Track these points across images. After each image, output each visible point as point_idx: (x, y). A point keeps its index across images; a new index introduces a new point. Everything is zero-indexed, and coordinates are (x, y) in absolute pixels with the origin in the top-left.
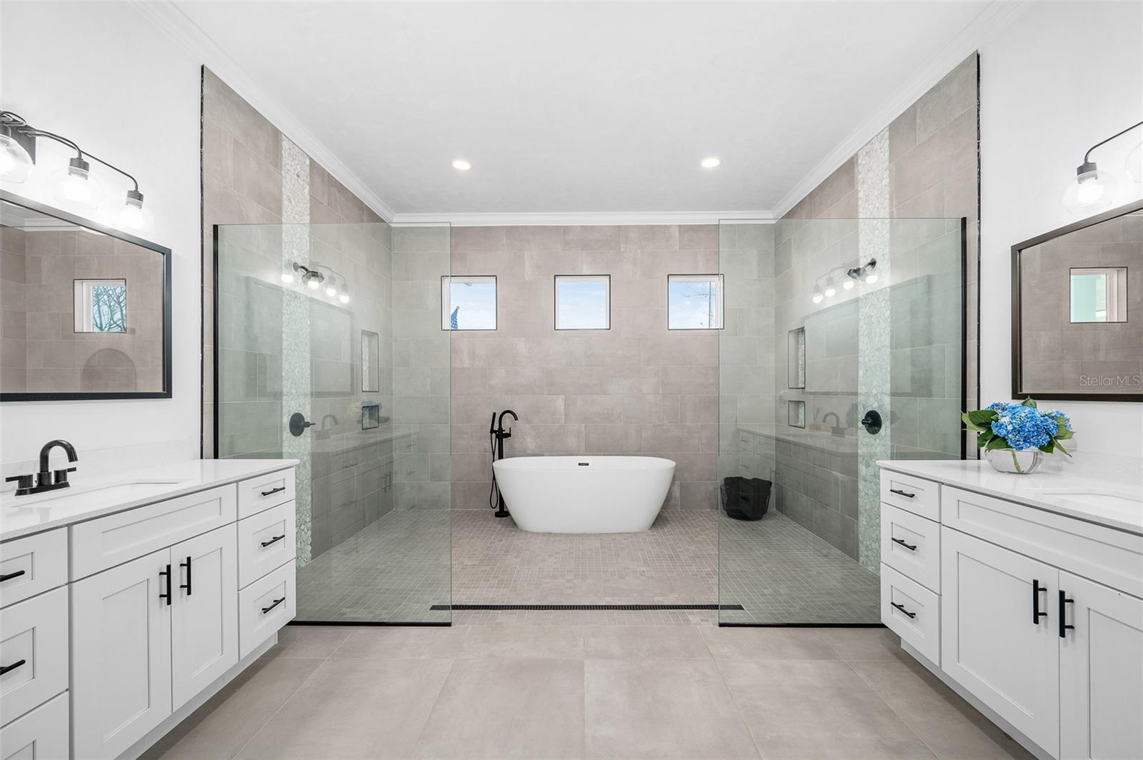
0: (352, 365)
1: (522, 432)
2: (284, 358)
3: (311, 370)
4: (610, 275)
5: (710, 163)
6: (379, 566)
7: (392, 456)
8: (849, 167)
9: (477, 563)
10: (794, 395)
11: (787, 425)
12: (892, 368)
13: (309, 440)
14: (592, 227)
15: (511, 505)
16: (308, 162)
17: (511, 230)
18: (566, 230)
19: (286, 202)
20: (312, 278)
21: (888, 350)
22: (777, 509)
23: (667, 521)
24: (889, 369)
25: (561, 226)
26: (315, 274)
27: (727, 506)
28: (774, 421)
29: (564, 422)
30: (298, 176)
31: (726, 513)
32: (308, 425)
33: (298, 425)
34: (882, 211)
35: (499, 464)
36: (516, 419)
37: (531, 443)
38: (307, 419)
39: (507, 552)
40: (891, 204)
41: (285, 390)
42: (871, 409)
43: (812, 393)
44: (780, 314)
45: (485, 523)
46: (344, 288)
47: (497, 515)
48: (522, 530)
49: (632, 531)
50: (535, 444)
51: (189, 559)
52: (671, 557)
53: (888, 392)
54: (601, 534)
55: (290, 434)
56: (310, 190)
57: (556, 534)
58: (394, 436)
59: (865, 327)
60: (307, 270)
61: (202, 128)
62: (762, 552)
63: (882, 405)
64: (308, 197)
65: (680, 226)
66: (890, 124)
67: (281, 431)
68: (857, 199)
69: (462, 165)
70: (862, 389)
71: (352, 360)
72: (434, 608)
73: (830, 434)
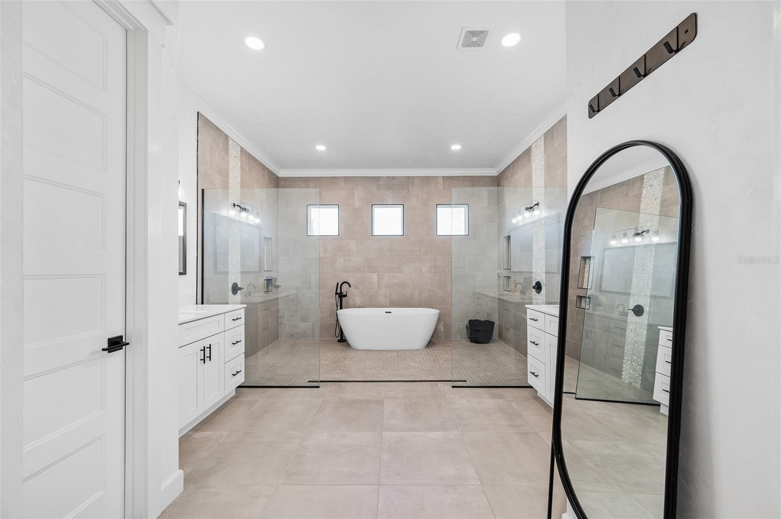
0: (260, 256)
1: (353, 294)
2: (229, 254)
3: (241, 260)
4: (403, 205)
5: (456, 147)
6: (277, 365)
7: (278, 308)
8: (528, 152)
9: (329, 363)
10: (506, 273)
11: (503, 290)
12: (546, 259)
13: (240, 297)
14: (394, 177)
15: (348, 334)
16: (240, 149)
17: (347, 179)
18: (378, 179)
19: (230, 172)
20: (244, 211)
21: (544, 250)
22: (499, 338)
23: (436, 344)
24: (544, 260)
25: (376, 177)
26: (245, 209)
27: (470, 335)
28: (497, 287)
29: (377, 288)
30: (236, 157)
31: (469, 340)
32: (240, 289)
33: (235, 289)
34: (541, 177)
35: (339, 312)
36: (350, 286)
37: (358, 301)
38: (239, 286)
39: (345, 358)
40: (545, 174)
41: (230, 271)
42: (537, 281)
43: (514, 272)
44: (500, 227)
45: (332, 345)
46: (257, 215)
47: (339, 341)
48: (353, 349)
49: (415, 349)
50: (360, 301)
51: (210, 345)
52: (434, 360)
53: (544, 272)
54: (397, 350)
55: (232, 294)
56: (241, 164)
57: (372, 351)
58: (280, 296)
59: (535, 237)
60: (240, 207)
61: (198, 142)
62: (484, 358)
63: (542, 279)
64: (240, 168)
65: (443, 177)
66: (544, 134)
67: (228, 292)
68: (532, 169)
69: (321, 148)
70: (534, 270)
71: (260, 254)
72: (309, 382)
73: (519, 294)
